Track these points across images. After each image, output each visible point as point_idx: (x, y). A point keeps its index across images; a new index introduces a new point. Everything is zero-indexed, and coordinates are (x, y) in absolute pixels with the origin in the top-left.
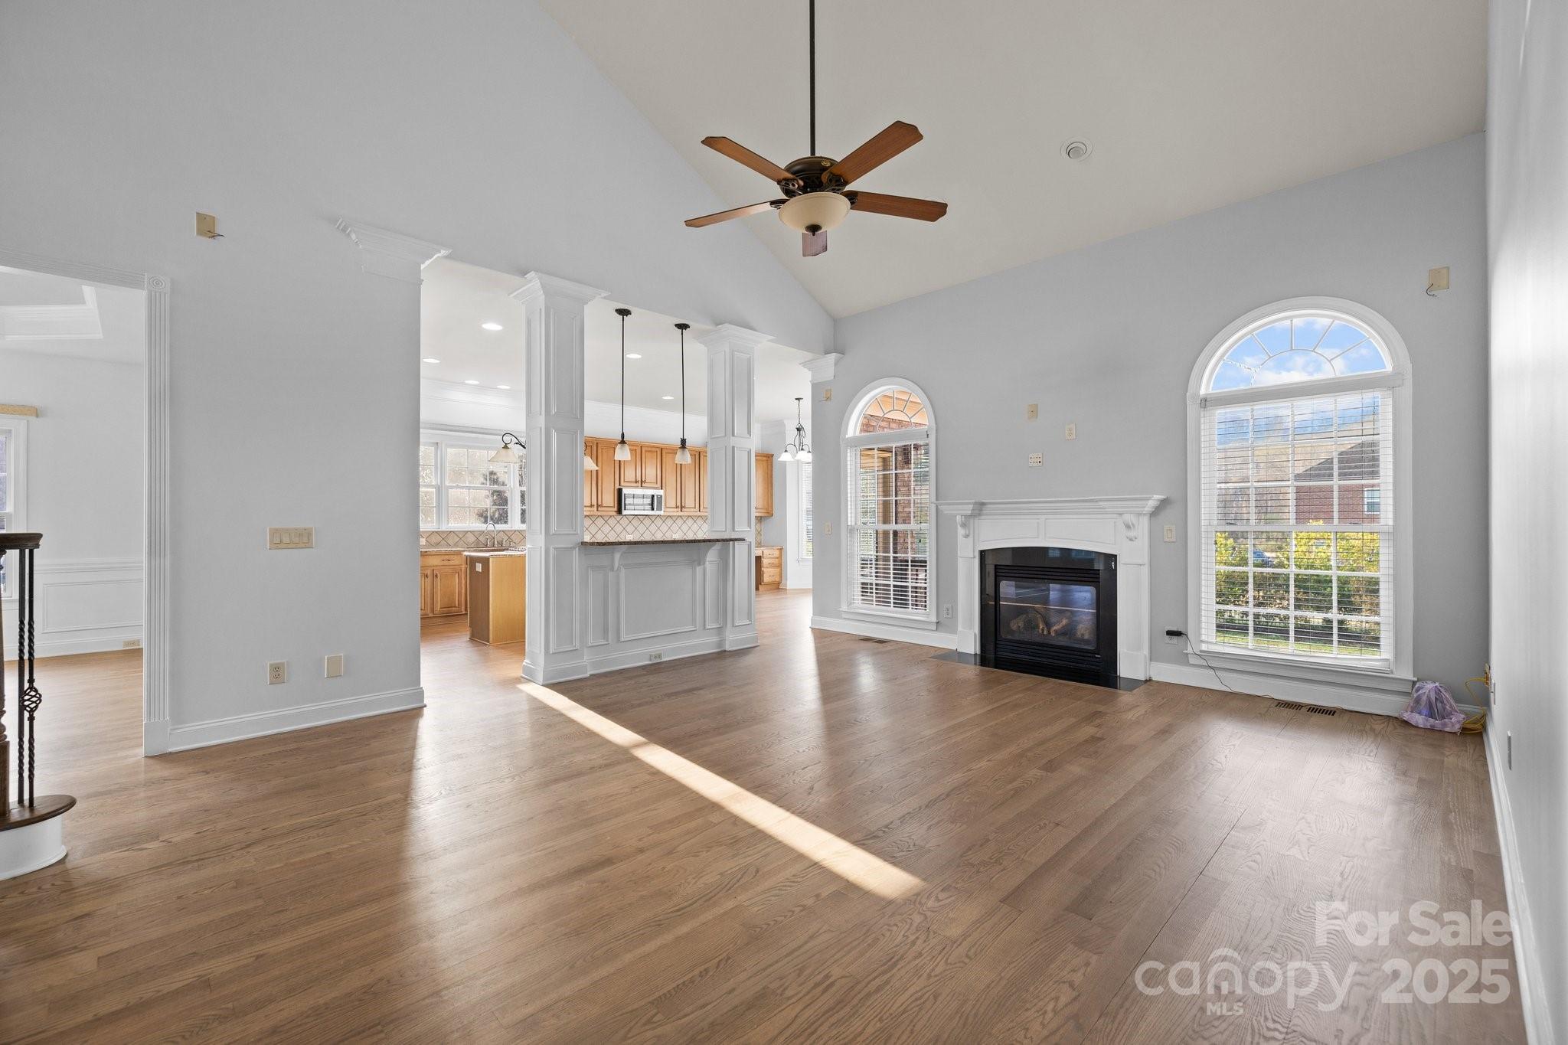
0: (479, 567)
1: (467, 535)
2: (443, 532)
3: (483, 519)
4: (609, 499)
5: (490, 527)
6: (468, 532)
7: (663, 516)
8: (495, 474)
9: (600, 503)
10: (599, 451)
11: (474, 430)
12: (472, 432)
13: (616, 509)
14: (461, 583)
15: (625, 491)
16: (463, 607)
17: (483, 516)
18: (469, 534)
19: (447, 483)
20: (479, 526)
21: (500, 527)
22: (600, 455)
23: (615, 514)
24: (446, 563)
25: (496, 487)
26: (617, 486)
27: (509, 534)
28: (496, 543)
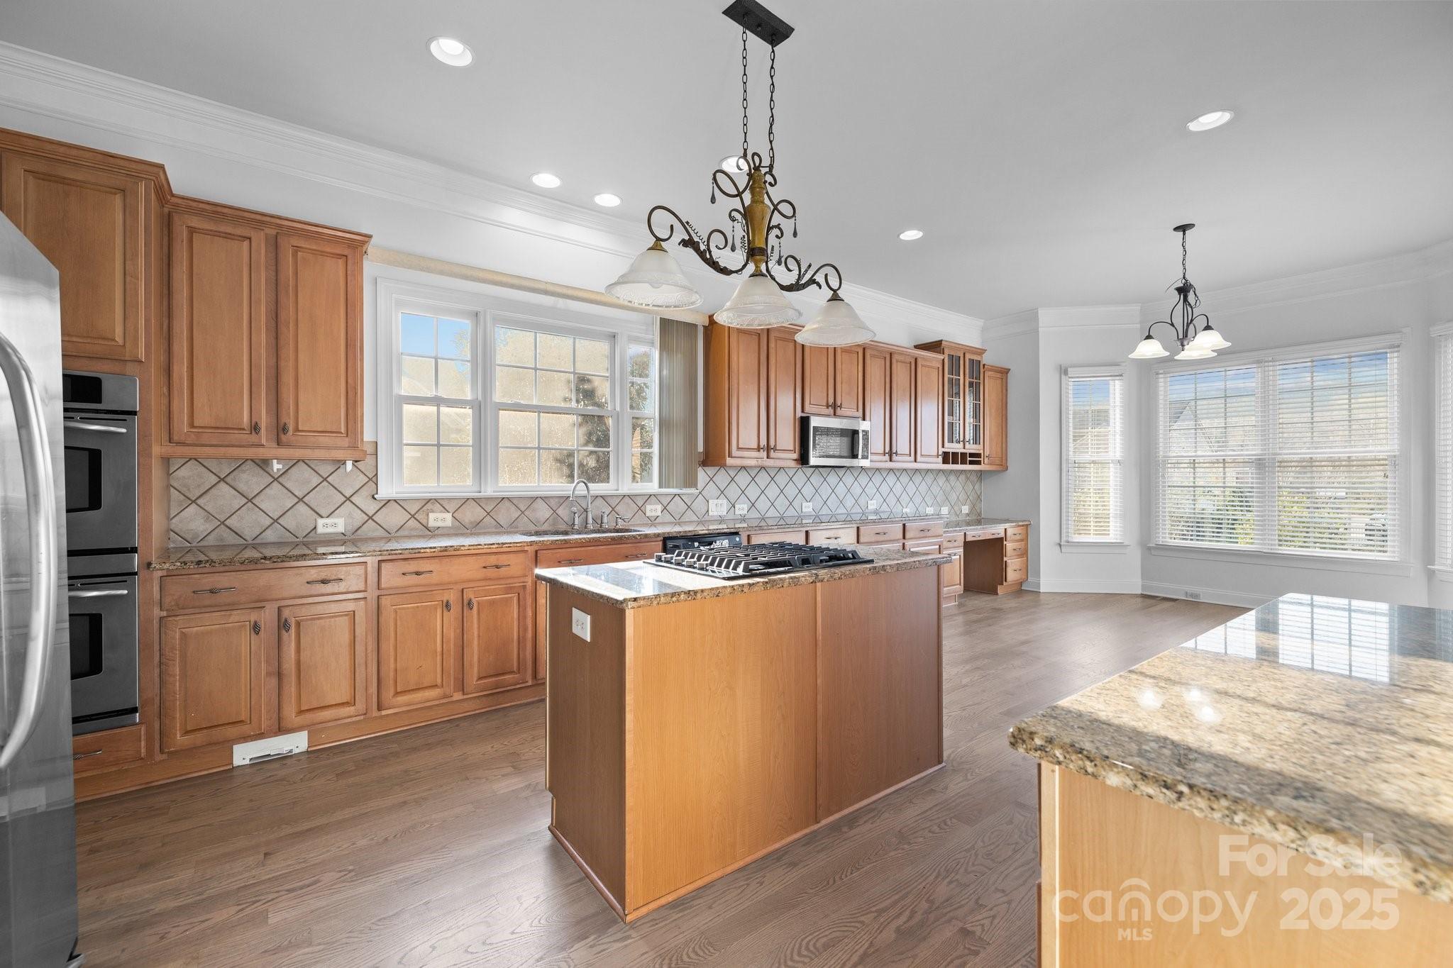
0: (582, 625)
1: (535, 505)
2: (489, 499)
3: (566, 470)
4: (786, 437)
5: (581, 490)
6: (535, 499)
7: (869, 469)
8: (589, 381)
9: (772, 444)
10: (772, 345)
11: (550, 288)
12: (546, 292)
13: (795, 456)
14: (525, 617)
15: (815, 422)
16: (529, 672)
17: (566, 461)
18: (540, 503)
19: (498, 397)
20: (557, 485)
21: (597, 488)
22: (772, 351)
23: (793, 464)
24: (492, 573)
25: (591, 409)
26: (799, 414)
27: (614, 502)
28: (590, 521)
